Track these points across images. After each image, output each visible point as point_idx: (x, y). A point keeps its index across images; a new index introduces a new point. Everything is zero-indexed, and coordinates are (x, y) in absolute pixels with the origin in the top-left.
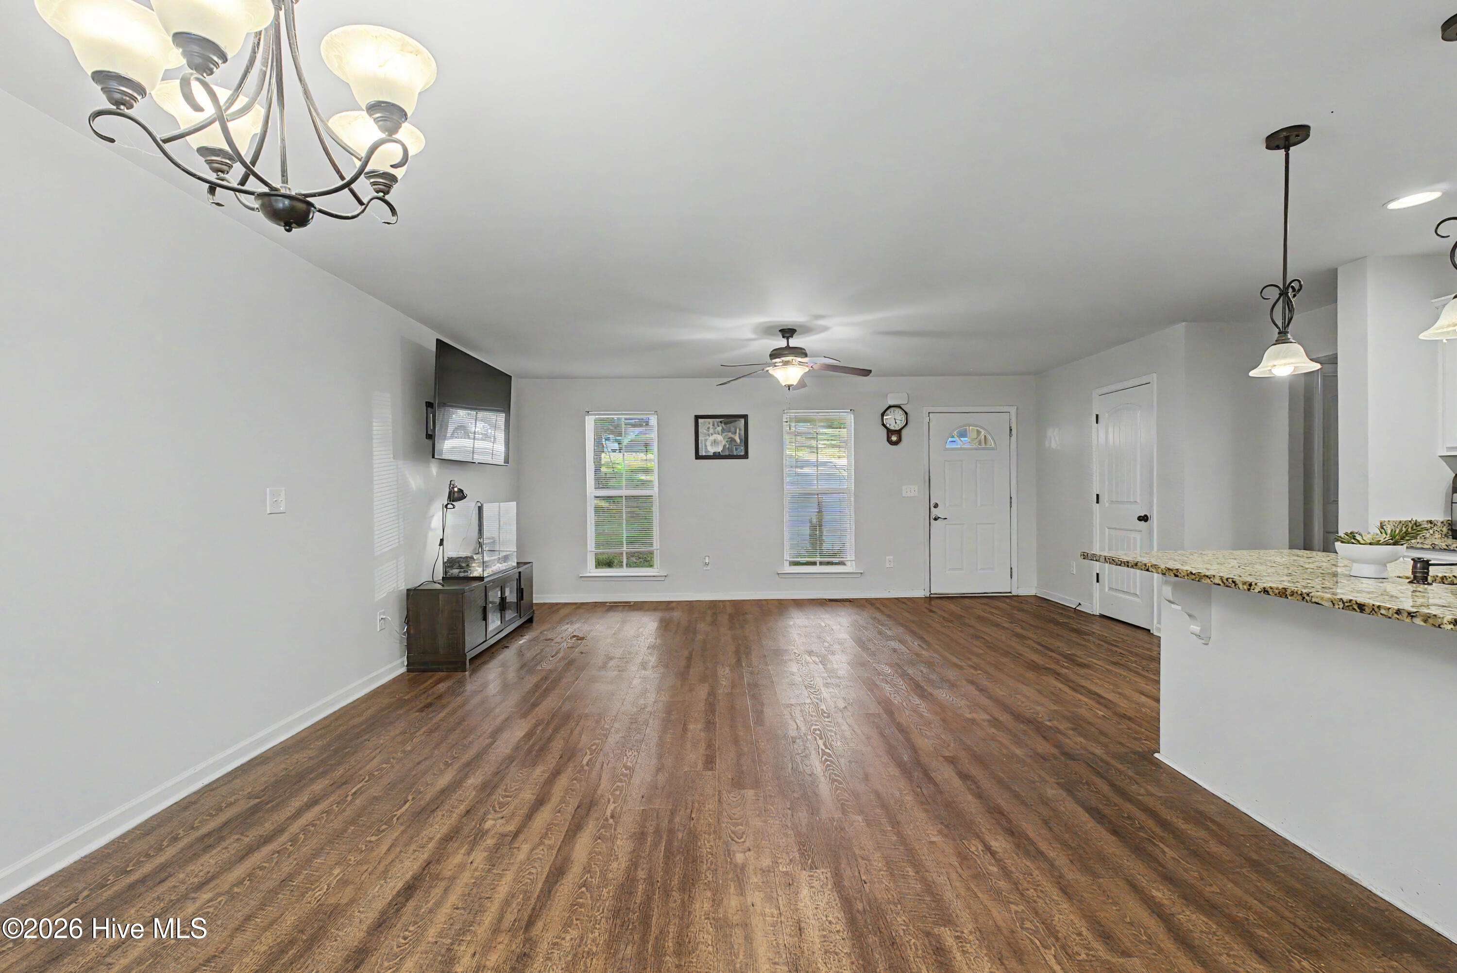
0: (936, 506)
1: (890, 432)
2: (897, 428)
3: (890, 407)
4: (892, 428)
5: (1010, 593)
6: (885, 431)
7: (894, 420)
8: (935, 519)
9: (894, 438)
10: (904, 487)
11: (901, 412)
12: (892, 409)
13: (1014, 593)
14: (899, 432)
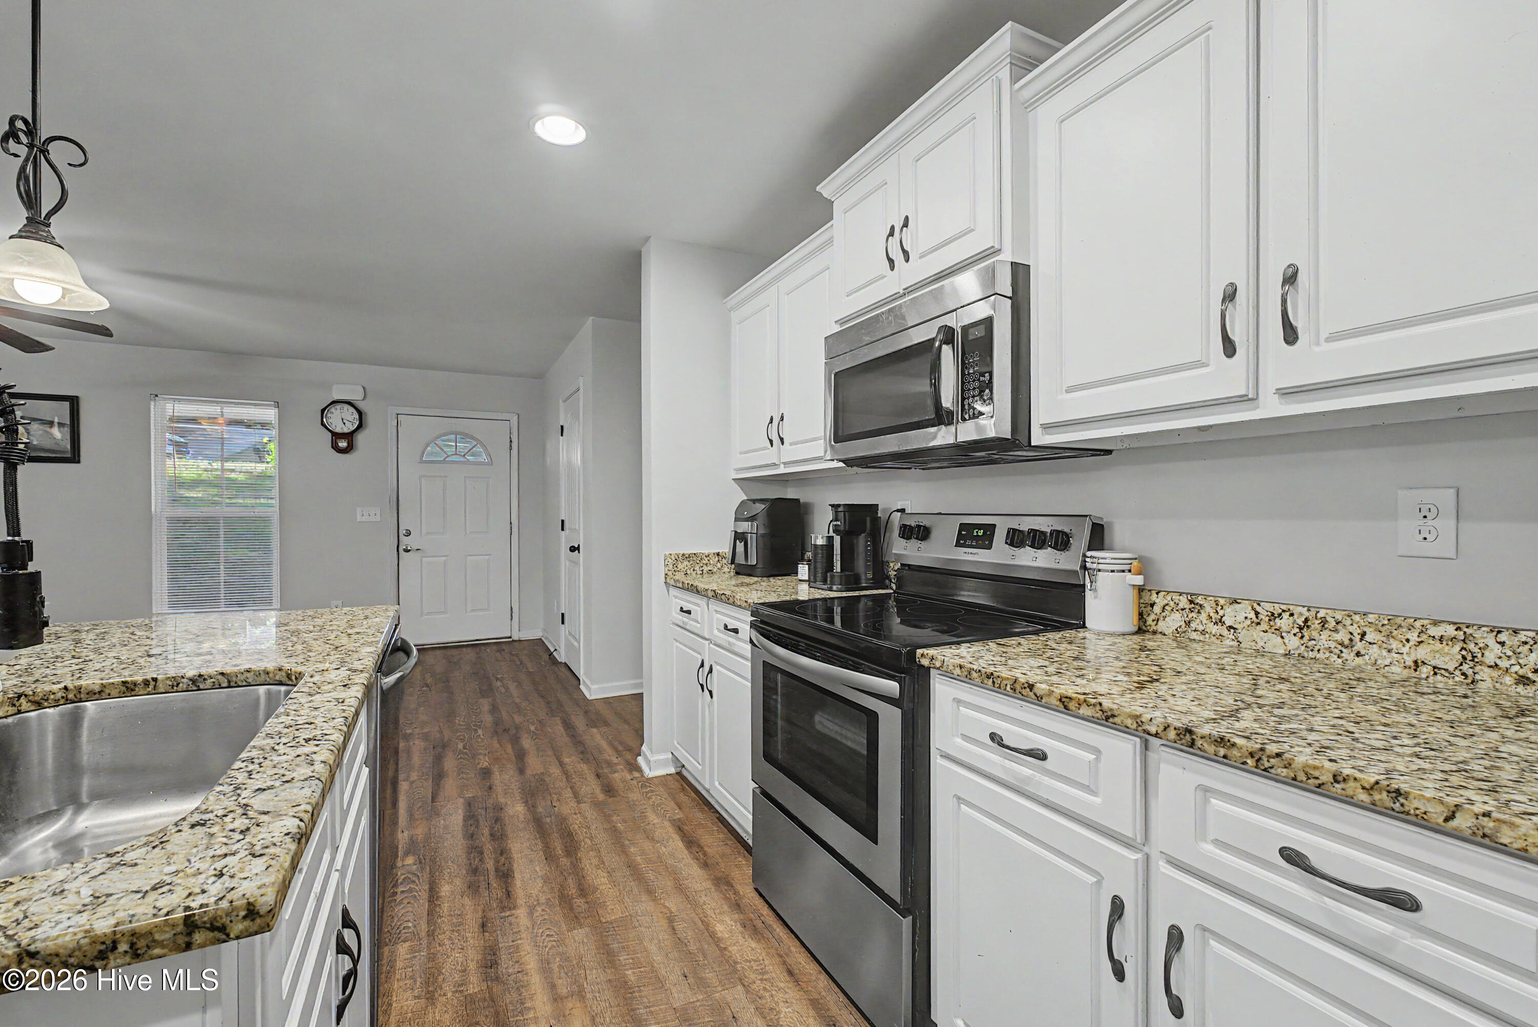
0: (408, 534)
1: (336, 436)
2: (346, 430)
3: (334, 402)
4: (338, 430)
5: (510, 637)
6: (330, 434)
7: (342, 420)
8: (407, 551)
9: (343, 444)
10: (359, 510)
11: (352, 410)
12: (339, 406)
13: (515, 637)
14: (349, 436)
